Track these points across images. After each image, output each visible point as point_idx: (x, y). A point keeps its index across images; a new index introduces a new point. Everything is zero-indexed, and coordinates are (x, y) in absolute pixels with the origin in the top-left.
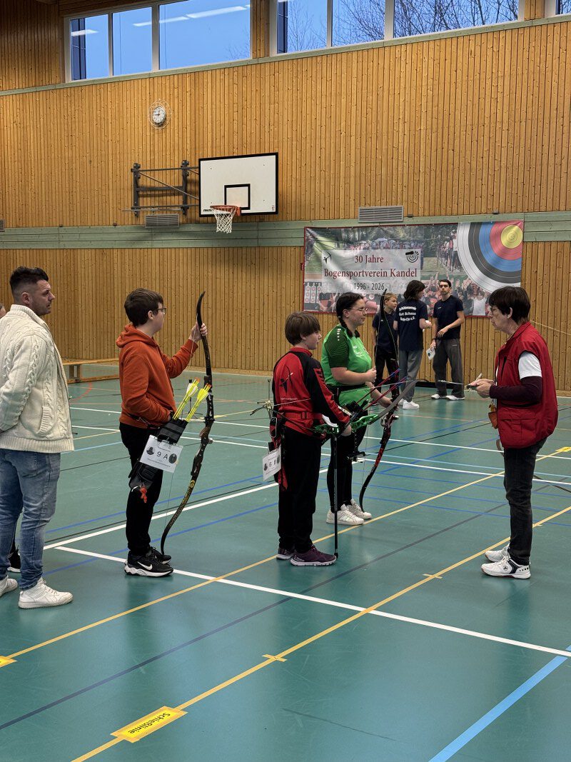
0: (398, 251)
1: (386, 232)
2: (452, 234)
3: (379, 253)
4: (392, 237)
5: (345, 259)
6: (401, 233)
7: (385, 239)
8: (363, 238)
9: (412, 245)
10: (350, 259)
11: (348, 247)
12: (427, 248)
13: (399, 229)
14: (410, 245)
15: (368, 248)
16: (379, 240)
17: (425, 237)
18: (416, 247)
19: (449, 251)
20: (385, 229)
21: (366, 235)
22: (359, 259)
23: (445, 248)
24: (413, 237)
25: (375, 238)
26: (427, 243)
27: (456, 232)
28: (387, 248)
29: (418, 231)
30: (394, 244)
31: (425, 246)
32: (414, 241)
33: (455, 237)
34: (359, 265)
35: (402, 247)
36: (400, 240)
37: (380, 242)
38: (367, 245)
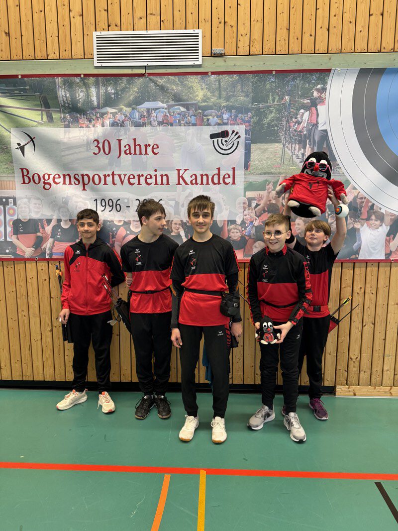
0: (192, 130)
1: (162, 88)
2: (315, 94)
3: (148, 134)
4: (178, 99)
5: (70, 147)
6: (199, 91)
7: (160, 104)
8: (109, 101)
9: (225, 116)
10: (81, 146)
11: (75, 122)
12: (259, 123)
13: (194, 81)
14: (220, 117)
15: (122, 124)
16: (147, 105)
17: (254, 100)
18: (234, 121)
19: (309, 131)
20: (161, 81)
21: (116, 94)
22: (102, 146)
23: (299, 123)
24: (227, 99)
25: (138, 102)
26: (260, 114)
27: (324, 90)
28: (166, 123)
29: (239, 87)
30: (183, 115)
31: (255, 119)
32: (229, 109)
33: (322, 101)
34: (103, 159)
35: (202, 121)
36: (197, 107)
37: (149, 111)
38: (120, 117)
